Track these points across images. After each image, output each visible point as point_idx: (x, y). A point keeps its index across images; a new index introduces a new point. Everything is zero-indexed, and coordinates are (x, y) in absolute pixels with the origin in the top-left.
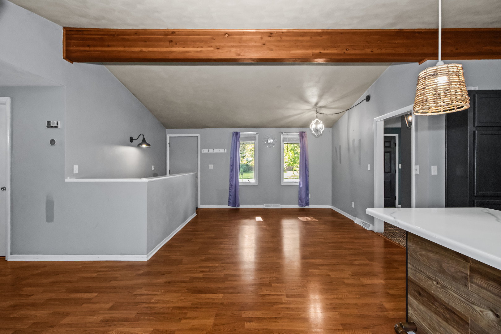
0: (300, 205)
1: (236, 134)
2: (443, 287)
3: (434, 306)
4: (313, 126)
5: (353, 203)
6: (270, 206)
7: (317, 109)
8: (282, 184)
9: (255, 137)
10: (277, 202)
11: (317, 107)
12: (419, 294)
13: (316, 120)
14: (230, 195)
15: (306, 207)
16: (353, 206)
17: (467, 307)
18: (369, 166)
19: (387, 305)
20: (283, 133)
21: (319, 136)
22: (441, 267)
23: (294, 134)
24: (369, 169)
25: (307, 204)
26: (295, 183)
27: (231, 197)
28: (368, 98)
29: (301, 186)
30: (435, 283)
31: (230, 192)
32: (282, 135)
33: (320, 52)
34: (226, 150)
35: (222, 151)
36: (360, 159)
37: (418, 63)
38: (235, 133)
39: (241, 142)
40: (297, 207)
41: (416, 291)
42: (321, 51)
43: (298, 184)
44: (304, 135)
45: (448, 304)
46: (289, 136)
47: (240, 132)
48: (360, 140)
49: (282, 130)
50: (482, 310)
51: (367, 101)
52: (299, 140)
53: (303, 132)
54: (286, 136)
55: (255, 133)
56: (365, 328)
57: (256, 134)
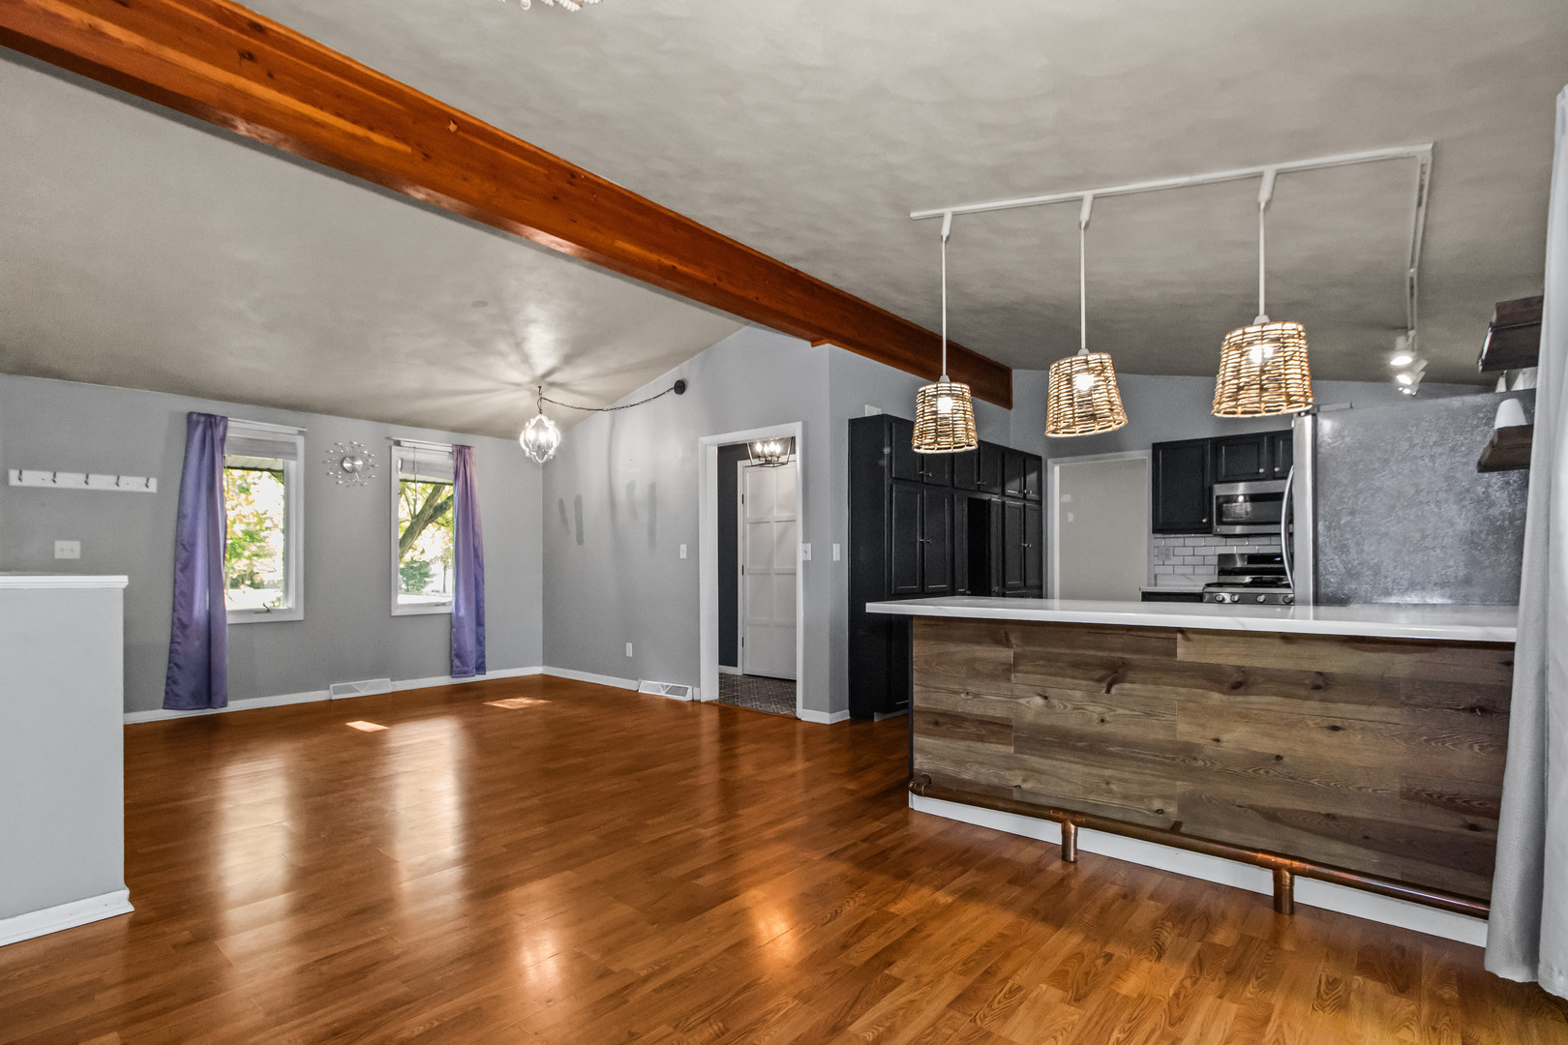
0: (453, 672)
1: (211, 422)
2: (977, 695)
3: (960, 730)
4: (528, 435)
5: (629, 646)
6: (351, 689)
7: (540, 387)
8: (395, 613)
9: (293, 444)
10: (378, 671)
11: (544, 383)
12: (937, 723)
13: (539, 417)
14: (173, 663)
15: (479, 678)
16: (629, 652)
17: (1012, 705)
18: (683, 547)
19: (851, 786)
20: (398, 443)
21: (545, 465)
22: (974, 669)
23: (436, 451)
24: (683, 556)
25: (481, 668)
26: (437, 605)
27: (177, 674)
28: (680, 387)
29: (462, 613)
30: (963, 696)
31: (171, 652)
32: (395, 449)
33: (674, 267)
34: (153, 483)
35: (132, 484)
36: (652, 533)
37: (809, 344)
38: (202, 419)
39: (231, 459)
40: (444, 681)
41: (929, 723)
42: (677, 265)
43: (450, 609)
44: (467, 457)
45: (983, 716)
46: (420, 457)
47: (224, 418)
48: (653, 487)
49: (396, 431)
50: (1028, 699)
51: (677, 392)
52: (452, 471)
53: (463, 446)
54: (410, 456)
55: (294, 430)
56: (860, 817)
57: (296, 432)
